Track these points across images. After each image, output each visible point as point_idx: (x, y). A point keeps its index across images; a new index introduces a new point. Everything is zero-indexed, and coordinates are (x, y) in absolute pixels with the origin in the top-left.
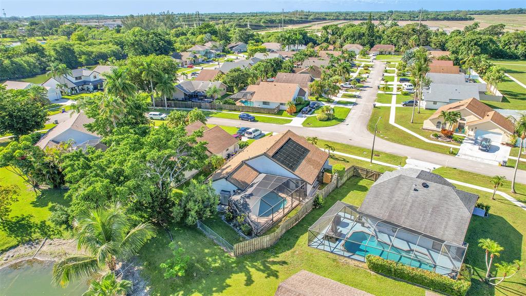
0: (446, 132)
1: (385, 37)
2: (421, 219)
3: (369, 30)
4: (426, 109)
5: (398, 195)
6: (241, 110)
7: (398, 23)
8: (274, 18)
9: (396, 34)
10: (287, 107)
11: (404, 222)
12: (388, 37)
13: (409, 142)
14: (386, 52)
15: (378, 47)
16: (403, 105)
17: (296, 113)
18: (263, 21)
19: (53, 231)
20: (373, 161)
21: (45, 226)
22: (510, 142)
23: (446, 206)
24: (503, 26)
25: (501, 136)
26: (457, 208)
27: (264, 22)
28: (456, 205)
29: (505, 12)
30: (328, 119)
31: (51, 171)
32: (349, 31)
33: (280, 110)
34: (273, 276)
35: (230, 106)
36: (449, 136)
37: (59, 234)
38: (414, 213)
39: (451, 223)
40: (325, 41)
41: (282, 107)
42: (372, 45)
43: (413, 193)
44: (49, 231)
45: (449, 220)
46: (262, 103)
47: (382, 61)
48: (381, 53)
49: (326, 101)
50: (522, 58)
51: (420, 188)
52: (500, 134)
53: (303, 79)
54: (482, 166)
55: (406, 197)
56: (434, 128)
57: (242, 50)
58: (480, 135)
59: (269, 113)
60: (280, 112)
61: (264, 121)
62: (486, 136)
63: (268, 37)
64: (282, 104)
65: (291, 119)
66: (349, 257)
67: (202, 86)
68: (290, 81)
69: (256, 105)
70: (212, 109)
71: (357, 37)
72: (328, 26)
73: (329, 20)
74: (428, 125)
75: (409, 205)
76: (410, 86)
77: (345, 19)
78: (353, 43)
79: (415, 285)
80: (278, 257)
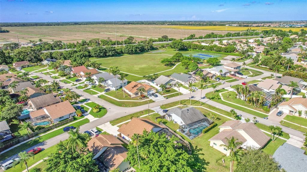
0: (143, 96)
2: (196, 118)
5: (187, 116)
15: (18, 64)
22: (156, 92)
23: (195, 112)
25: (154, 91)
30: (100, 110)
45: (199, 114)
46: (59, 119)
48: (23, 67)
51: (188, 111)
58: (149, 93)
64: (70, 114)
65: (85, 118)
75: (191, 116)
76: (90, 83)
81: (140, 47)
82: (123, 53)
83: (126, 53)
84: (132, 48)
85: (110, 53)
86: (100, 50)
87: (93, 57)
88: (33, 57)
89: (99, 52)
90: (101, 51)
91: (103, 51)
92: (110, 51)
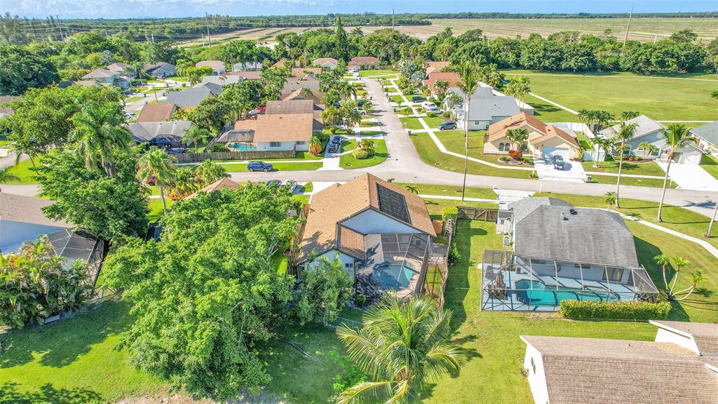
0: (514, 154)
1: (361, 47)
2: (587, 250)
3: (341, 39)
4: (469, 131)
5: (550, 228)
6: (241, 158)
7: (362, 30)
8: (182, 26)
9: (375, 43)
10: (308, 146)
11: (571, 257)
12: (365, 46)
13: (480, 171)
14: (368, 66)
15: (357, 61)
16: (441, 129)
17: (322, 153)
18: (167, 30)
19: (77, 396)
20: (465, 199)
21: (55, 392)
22: (577, 157)
23: (604, 230)
24: (480, 32)
25: (568, 152)
26: (615, 230)
27: (170, 33)
28: (614, 227)
29: (456, 16)
30: (369, 156)
31: (25, 295)
32: (312, 41)
33: (298, 152)
34: (476, 356)
35: (224, 153)
36: (518, 158)
37: (93, 398)
38: (576, 245)
39: (617, 246)
40: (282, 56)
41: (300, 147)
42: (347, 59)
43: (563, 222)
44: (70, 398)
45: (615, 244)
46: (269, 145)
47: (371, 78)
48: (363, 68)
49: (345, 134)
50: (513, 67)
51: (568, 215)
52: (567, 149)
53: (305, 107)
54: (571, 186)
55: (560, 229)
56: (497, 151)
57: (168, 74)
58: (547, 152)
59: (285, 158)
60: (299, 154)
61: (286, 169)
62: (554, 153)
63: (197, 54)
64: (298, 143)
65: (321, 161)
66: (534, 310)
67: (162, 129)
68: (289, 111)
69: (260, 148)
70: (194, 161)
71: (326, 49)
72: (284, 35)
73: (257, 27)
74: (489, 148)
75: (567, 236)
76: (432, 105)
77: (278, 26)
78: (322, 57)
79: (617, 321)
80: (459, 333)
81: (685, 53)
82: (620, 70)
83: (628, 70)
84: (651, 55)
85: (572, 63)
86: (545, 50)
87: (524, 68)
88: (390, 52)
89: (541, 55)
90: (548, 54)
91: (554, 54)
92: (572, 56)
